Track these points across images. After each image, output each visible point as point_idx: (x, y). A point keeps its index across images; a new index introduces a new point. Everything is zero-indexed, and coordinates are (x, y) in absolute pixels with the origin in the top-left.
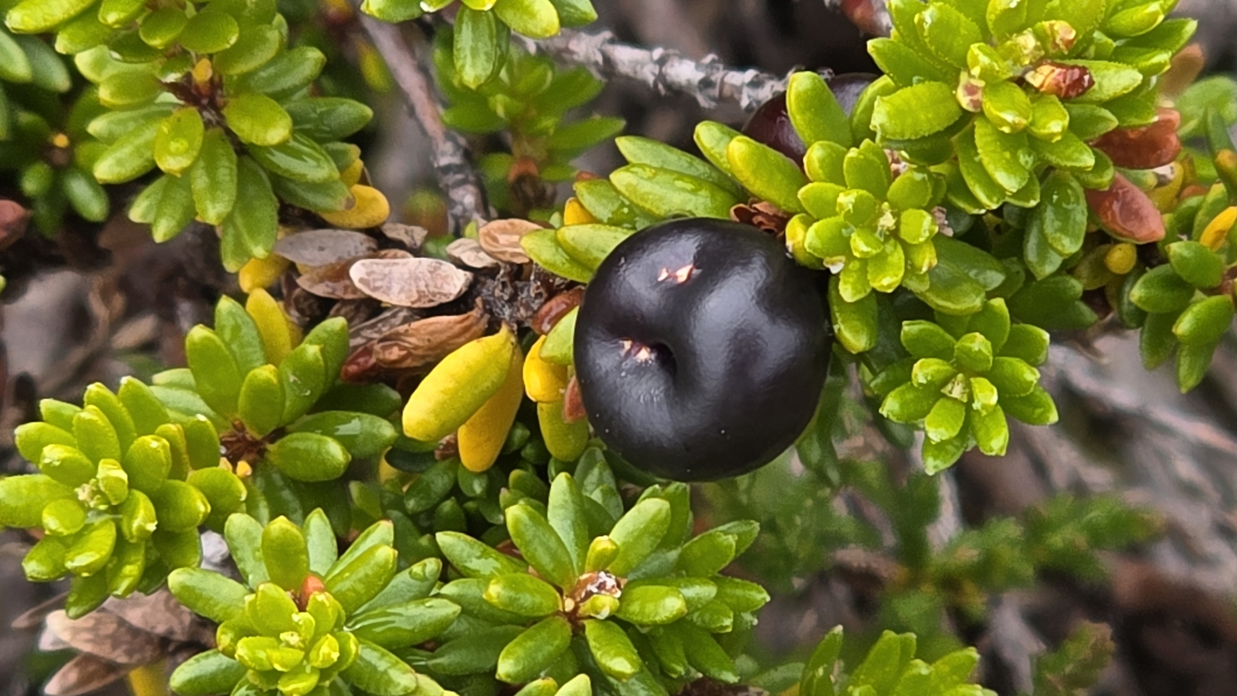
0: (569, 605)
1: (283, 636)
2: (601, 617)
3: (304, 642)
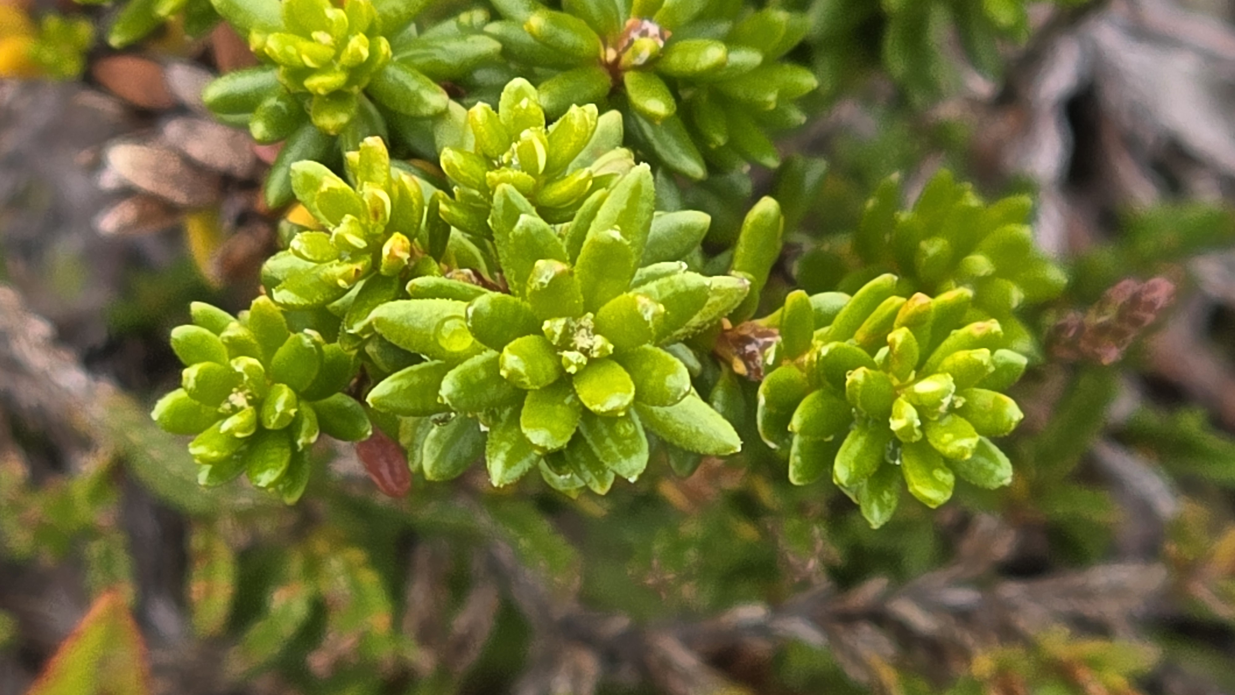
0: (611, 55)
1: (315, 35)
2: (639, 62)
3: (335, 42)
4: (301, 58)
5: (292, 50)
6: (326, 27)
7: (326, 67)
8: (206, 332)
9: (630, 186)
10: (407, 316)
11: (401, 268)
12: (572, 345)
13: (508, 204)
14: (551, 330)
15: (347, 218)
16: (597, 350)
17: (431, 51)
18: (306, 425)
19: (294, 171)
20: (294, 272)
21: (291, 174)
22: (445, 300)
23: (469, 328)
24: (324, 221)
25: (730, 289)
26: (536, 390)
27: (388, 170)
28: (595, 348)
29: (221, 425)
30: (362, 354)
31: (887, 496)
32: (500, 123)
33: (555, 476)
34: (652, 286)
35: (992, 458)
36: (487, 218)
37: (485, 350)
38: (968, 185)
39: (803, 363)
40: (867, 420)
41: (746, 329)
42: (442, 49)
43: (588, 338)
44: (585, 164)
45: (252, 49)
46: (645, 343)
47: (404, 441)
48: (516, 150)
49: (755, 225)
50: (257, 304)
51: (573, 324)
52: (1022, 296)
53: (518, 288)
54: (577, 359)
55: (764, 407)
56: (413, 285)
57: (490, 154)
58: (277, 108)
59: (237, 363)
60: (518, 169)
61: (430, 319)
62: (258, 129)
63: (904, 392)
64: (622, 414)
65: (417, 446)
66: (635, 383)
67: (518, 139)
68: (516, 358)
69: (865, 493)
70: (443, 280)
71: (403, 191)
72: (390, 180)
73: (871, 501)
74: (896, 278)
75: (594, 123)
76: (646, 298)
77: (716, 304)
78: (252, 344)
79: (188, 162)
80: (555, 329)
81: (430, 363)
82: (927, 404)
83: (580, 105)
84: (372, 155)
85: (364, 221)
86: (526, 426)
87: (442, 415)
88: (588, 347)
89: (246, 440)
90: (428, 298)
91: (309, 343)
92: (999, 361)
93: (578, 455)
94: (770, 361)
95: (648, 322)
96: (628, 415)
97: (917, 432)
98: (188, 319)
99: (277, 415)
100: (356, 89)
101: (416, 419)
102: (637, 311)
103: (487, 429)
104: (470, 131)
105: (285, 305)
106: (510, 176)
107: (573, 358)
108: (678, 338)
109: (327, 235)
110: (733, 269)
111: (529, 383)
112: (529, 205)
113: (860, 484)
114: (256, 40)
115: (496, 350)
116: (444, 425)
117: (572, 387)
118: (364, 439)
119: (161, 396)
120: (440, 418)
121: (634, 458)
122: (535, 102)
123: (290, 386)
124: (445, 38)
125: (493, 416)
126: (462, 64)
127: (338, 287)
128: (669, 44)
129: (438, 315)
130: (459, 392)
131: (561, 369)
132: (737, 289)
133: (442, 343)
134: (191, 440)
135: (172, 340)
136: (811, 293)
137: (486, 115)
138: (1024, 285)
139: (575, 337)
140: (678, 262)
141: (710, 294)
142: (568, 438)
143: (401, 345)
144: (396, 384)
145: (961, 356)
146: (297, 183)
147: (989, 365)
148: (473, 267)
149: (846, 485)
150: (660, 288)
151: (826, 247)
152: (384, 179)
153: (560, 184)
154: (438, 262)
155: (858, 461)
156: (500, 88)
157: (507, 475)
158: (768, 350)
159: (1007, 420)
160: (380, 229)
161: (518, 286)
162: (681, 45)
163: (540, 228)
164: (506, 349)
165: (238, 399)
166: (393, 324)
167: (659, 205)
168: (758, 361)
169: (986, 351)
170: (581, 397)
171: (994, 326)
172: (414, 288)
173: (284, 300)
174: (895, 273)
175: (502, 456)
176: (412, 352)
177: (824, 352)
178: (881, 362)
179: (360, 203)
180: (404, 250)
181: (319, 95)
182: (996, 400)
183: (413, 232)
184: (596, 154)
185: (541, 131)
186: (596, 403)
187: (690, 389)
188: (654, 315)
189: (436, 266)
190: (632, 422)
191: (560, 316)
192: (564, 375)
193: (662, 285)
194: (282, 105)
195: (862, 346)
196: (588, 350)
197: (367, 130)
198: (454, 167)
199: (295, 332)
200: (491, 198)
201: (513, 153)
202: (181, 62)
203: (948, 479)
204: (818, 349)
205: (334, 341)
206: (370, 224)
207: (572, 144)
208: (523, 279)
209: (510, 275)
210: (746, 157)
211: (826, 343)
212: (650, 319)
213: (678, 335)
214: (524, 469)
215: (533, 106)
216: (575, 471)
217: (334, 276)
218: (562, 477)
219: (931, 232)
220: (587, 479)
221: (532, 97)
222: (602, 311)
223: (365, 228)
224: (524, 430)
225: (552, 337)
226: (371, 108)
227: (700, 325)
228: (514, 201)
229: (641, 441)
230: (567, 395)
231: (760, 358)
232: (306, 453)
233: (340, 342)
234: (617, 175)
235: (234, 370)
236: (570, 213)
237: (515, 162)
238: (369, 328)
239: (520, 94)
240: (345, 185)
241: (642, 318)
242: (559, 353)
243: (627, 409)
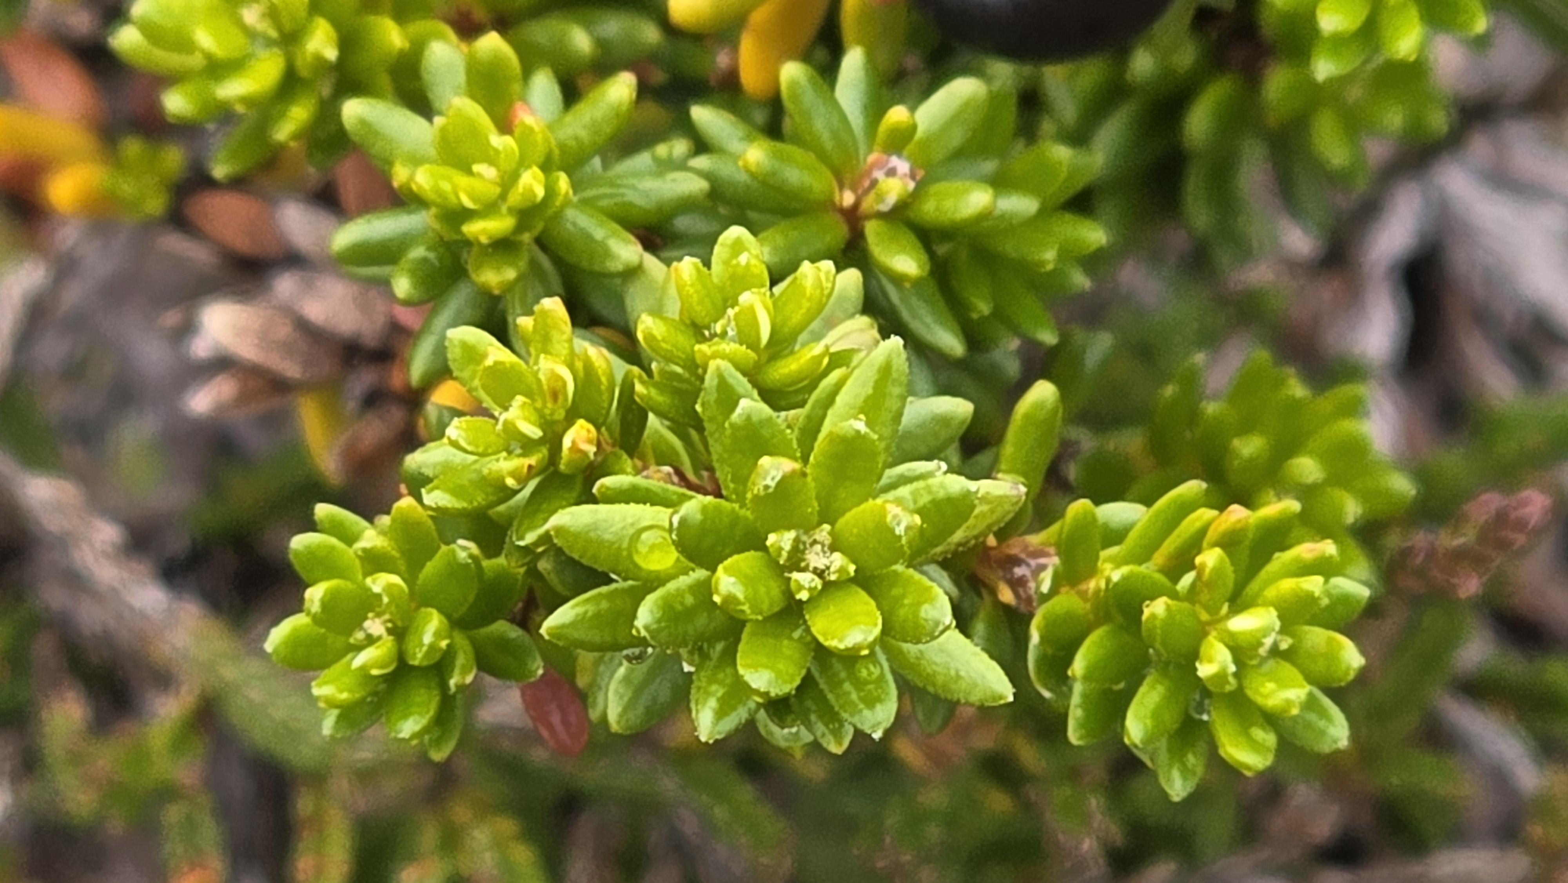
0: (848, 199)
1: (476, 168)
2: (885, 207)
3: (502, 178)
4: (458, 198)
5: (446, 187)
6: (490, 157)
7: (489, 209)
8: (333, 541)
9: (877, 366)
10: (595, 523)
11: (587, 462)
12: (803, 564)
13: (723, 384)
14: (777, 545)
15: (517, 400)
16: (834, 573)
17: (622, 190)
18: (461, 660)
19: (451, 340)
20: (447, 467)
21: (447, 344)
22: (641, 506)
23: (673, 542)
24: (488, 402)
25: (1001, 497)
26: (757, 620)
27: (570, 341)
28: (832, 569)
29: (353, 658)
30: (533, 572)
31: (1191, 759)
32: (712, 282)
33: (775, 729)
34: (904, 491)
35: (1323, 713)
36: (695, 403)
37: (693, 570)
38: (1291, 371)
39: (1086, 591)
40: (1167, 664)
41: (1014, 548)
42: (634, 188)
43: (824, 557)
44: (817, 337)
45: (395, 184)
46: (896, 563)
47: (582, 681)
48: (732, 318)
49: (1027, 417)
50: (401, 508)
51: (804, 538)
52: (1360, 511)
53: (735, 492)
54: (810, 582)
55: (1037, 647)
56: (602, 486)
57: (699, 321)
58: (425, 260)
59: (374, 582)
60: (735, 342)
61: (623, 528)
62: (402, 286)
63: (1216, 629)
64: (865, 652)
65: (600, 688)
66: (882, 614)
67: (735, 303)
68: (733, 579)
69: (1163, 756)
70: (639, 480)
71: (589, 367)
72: (572, 352)
73: (1170, 766)
74: (1204, 485)
75: (830, 285)
76: (897, 506)
77: (982, 515)
78: (392, 557)
79: (303, 326)
80: (782, 544)
81: (621, 585)
82: (1244, 645)
83: (813, 261)
84: (549, 321)
85: (539, 404)
86: (745, 666)
87: (637, 651)
88: (823, 567)
89: (385, 678)
90: (620, 502)
91: (464, 558)
92: (1334, 592)
93: (809, 703)
94: (1045, 588)
95: (900, 537)
96: (872, 654)
97: (1231, 679)
98: (310, 525)
99: (425, 649)
100: (526, 238)
101: (596, 654)
102: (885, 522)
103: (692, 669)
104: (672, 291)
105: (438, 509)
106: (724, 350)
107: (804, 581)
108: (936, 558)
109: (492, 421)
110: (998, 472)
111: (748, 611)
112: (749, 386)
113: (1158, 744)
114: (400, 175)
115: (707, 569)
116: (638, 663)
117: (803, 616)
118: (533, 679)
119: (276, 622)
120: (633, 653)
121: (879, 707)
122: (757, 257)
123: (441, 611)
124: (639, 174)
125: (700, 653)
126: (660, 209)
127: (504, 487)
128: (922, 186)
129: (632, 525)
130: (659, 621)
131: (789, 594)
132: (1007, 497)
133: (638, 559)
134: (314, 678)
135: (290, 551)
136: (1097, 502)
137: (694, 272)
138: (1364, 496)
139: (806, 554)
140: (936, 461)
141: (976, 502)
142: (797, 682)
143: (584, 561)
144: (580, 610)
145: (1288, 585)
146: (453, 354)
147: (1322, 596)
148: (675, 464)
149: (1140, 745)
150: (915, 494)
151: (1111, 446)
152: (565, 352)
153: (790, 359)
154: (631, 456)
155: (1156, 715)
156: (711, 240)
157: (717, 729)
158: (1042, 575)
159: (1343, 667)
160: (560, 414)
161: (734, 489)
162: (935, 188)
163: (764, 416)
164: (720, 568)
165: (375, 626)
166: (576, 535)
167: (911, 391)
168: (1030, 588)
169: (1319, 579)
170: (814, 630)
171: (1329, 548)
172: (603, 490)
173: (436, 504)
174: (1203, 479)
175: (712, 703)
176: (600, 570)
177: (1116, 576)
178: (1185, 592)
179: (534, 380)
180: (589, 441)
181: (480, 244)
182: (1330, 640)
183: (601, 420)
184: (830, 324)
185: (764, 294)
186: (832, 639)
187: (951, 623)
188: (908, 528)
189: (629, 461)
190: (876, 663)
191: (789, 529)
192: (792, 602)
193: (917, 490)
194: (431, 255)
195: (1163, 571)
196: (823, 571)
197: (540, 289)
198: (654, 337)
199: (448, 543)
200: (702, 380)
201: (729, 320)
202: (298, 200)
203: (1270, 739)
204: (1106, 573)
205: (496, 554)
206: (546, 407)
207: (803, 311)
208: (743, 480)
209: (723, 474)
210: (1016, 331)
211: (1118, 566)
212: (903, 533)
213: (935, 554)
214: (740, 719)
215: (754, 262)
216: (803, 723)
217: (500, 471)
218: (786, 731)
219: (1246, 428)
220: (819, 734)
221: (754, 252)
222: (841, 522)
223: (540, 413)
224: (741, 671)
225: (779, 555)
226: (545, 261)
227: (964, 541)
228: (731, 381)
229: (888, 685)
230: (797, 626)
231: (1032, 585)
232: (459, 696)
233: (506, 556)
234: (859, 350)
235: (370, 589)
236: (800, 397)
237: (731, 333)
238: (546, 538)
239: (738, 247)
240: (513, 358)
241: (892, 531)
242: (786, 574)
243: (871, 646)
